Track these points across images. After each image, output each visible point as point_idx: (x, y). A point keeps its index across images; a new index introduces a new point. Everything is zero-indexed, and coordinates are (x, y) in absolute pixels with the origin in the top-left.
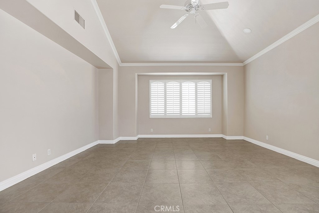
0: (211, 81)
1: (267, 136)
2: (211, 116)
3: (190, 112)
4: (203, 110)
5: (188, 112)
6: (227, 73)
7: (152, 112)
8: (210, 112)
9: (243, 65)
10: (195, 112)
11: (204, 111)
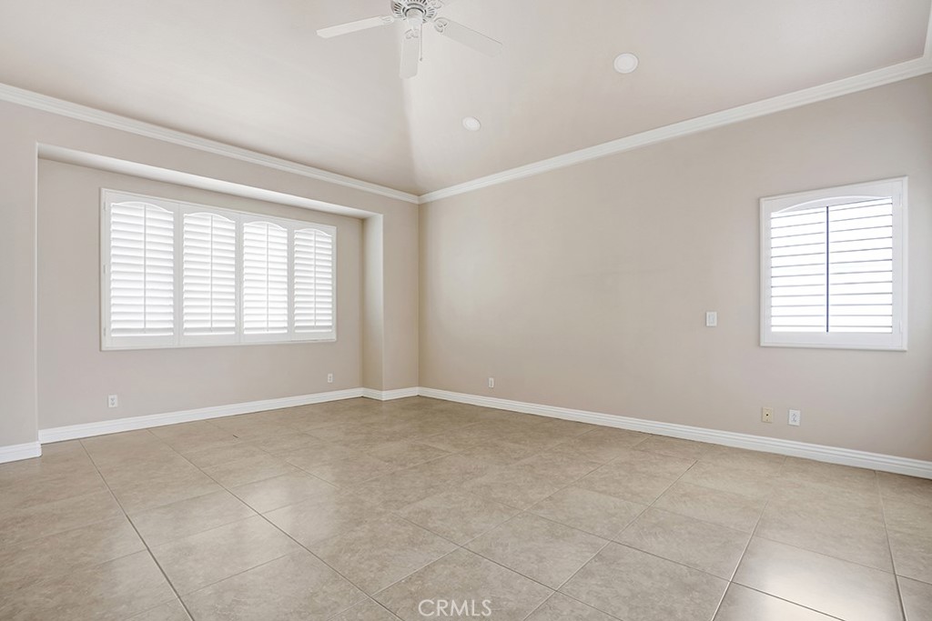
0: (333, 229)
1: (491, 379)
2: (334, 337)
3: (271, 325)
4: (313, 318)
5: (264, 325)
6: (381, 216)
7: (114, 326)
8: (330, 324)
9: (417, 202)
10: (286, 325)
11: (316, 321)
